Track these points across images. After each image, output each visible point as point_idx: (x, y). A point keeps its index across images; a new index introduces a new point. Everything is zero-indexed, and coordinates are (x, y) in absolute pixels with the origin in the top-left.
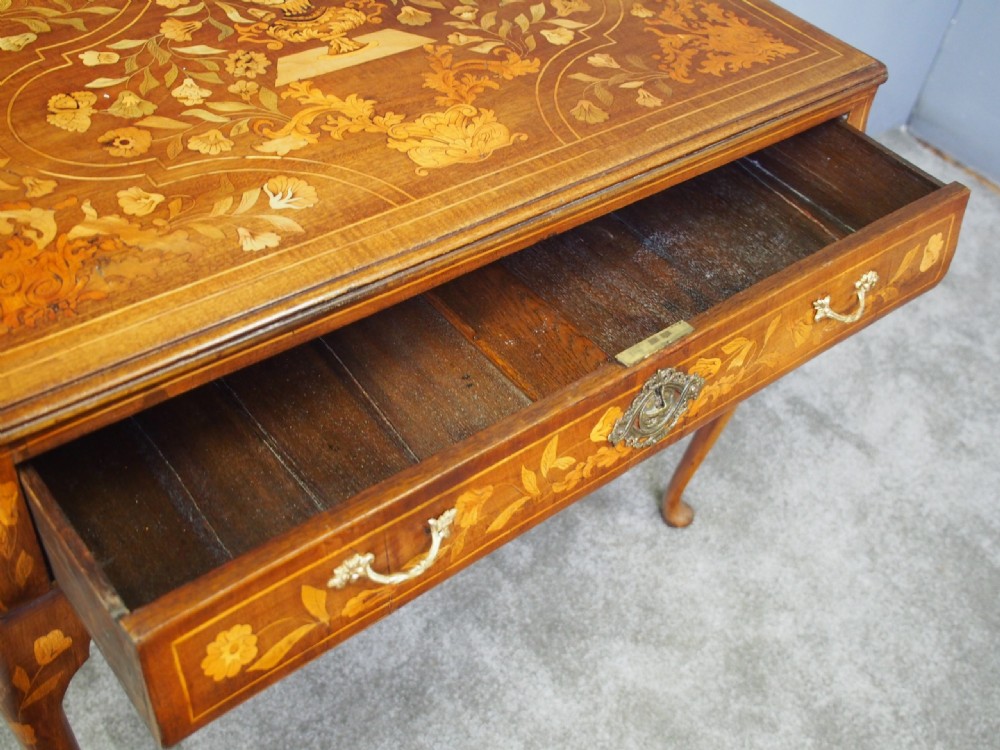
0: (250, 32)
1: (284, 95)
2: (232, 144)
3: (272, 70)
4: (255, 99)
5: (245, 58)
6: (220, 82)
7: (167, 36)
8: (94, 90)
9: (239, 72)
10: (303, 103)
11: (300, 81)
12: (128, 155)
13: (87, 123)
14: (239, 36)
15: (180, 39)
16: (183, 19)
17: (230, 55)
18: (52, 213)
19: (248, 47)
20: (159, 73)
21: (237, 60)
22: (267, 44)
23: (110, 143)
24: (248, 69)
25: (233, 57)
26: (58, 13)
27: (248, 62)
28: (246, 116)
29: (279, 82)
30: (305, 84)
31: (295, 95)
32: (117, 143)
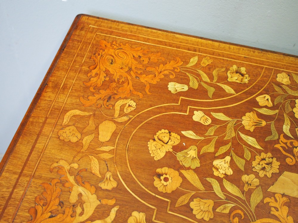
0: (286, 144)
1: (267, 200)
2: (212, 217)
3: (275, 177)
4: (249, 194)
5: (267, 160)
6: (243, 169)
7: (243, 122)
8: (183, 137)
9: (257, 168)
10: (272, 213)
11: (283, 195)
12: (160, 189)
13: (162, 155)
14: (279, 143)
15: (247, 128)
16: (260, 116)
17: (263, 154)
18: (99, 203)
19: (276, 153)
20: (220, 143)
21: (264, 159)
22: (287, 157)
23: (159, 175)
24: (263, 169)
25: (263, 155)
26: (208, 80)
27: (267, 164)
28: (235, 201)
29: (272, 189)
30: (285, 199)
31: (273, 204)
32: (162, 178)
